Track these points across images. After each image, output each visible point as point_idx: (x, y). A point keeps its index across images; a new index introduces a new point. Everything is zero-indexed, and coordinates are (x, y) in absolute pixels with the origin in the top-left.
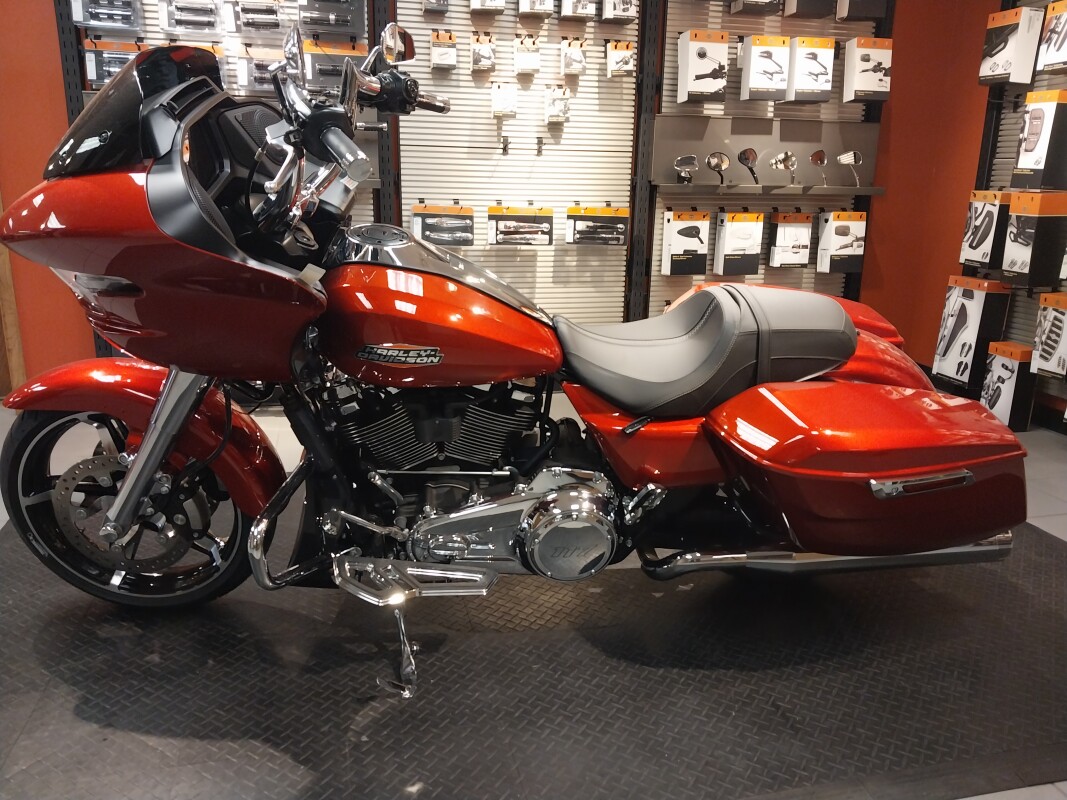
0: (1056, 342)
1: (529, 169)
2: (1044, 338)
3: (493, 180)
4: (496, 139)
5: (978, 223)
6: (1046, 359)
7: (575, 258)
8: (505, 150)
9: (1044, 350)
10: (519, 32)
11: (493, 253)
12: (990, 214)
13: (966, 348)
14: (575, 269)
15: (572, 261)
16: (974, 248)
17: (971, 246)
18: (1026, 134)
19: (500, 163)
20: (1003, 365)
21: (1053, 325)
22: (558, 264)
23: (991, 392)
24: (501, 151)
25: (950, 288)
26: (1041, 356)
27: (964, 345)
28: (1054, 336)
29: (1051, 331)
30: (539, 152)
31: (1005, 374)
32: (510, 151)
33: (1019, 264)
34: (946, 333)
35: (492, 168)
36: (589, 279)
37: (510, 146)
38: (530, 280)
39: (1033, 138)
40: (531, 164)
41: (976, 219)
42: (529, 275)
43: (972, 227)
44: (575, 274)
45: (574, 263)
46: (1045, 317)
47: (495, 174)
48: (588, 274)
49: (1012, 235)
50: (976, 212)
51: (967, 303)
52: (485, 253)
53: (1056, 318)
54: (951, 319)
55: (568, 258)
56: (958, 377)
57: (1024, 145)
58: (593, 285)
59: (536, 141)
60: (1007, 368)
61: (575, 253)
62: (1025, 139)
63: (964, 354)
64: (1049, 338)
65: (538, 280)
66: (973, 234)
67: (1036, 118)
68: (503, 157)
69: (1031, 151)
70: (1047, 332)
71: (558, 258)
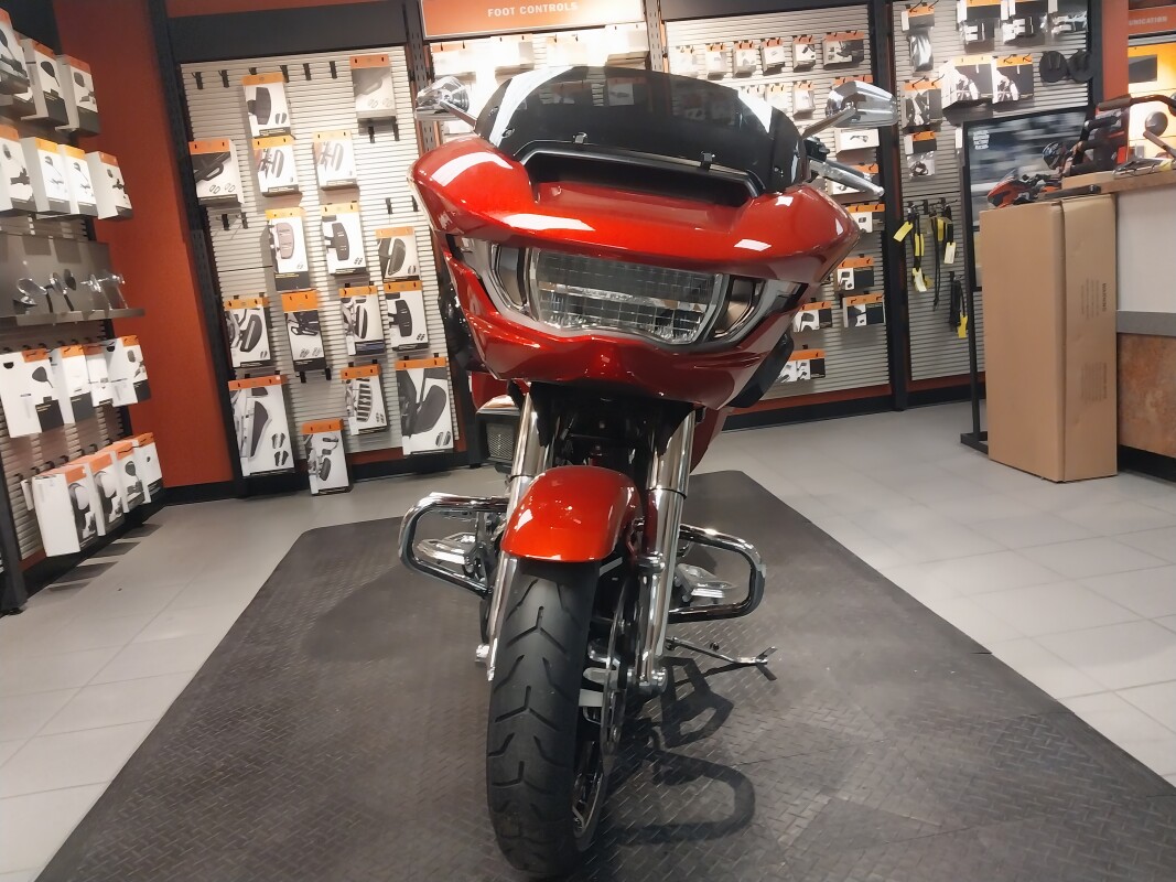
0: (369, 404)
2: (356, 404)
5: (244, 327)
6: (364, 420)
9: (359, 414)
12: (255, 318)
13: (278, 439)
16: (249, 350)
17: (242, 349)
18: (277, 244)
20: (324, 440)
21: (361, 392)
23: (318, 466)
25: (234, 392)
26: (358, 419)
27: (274, 437)
28: (365, 400)
29: (361, 397)
31: (329, 446)
33: (311, 351)
34: (245, 435)
39: (287, 248)
41: (240, 324)
43: (237, 332)
46: (351, 388)
49: (295, 330)
50: (237, 319)
51: (261, 400)
53: (361, 386)
54: (246, 420)
56: (281, 467)
57: (278, 255)
60: (329, 440)
62: (278, 249)
63: (278, 445)
64: (360, 403)
66: (241, 338)
67: (284, 231)
69: (289, 258)
70: (357, 398)
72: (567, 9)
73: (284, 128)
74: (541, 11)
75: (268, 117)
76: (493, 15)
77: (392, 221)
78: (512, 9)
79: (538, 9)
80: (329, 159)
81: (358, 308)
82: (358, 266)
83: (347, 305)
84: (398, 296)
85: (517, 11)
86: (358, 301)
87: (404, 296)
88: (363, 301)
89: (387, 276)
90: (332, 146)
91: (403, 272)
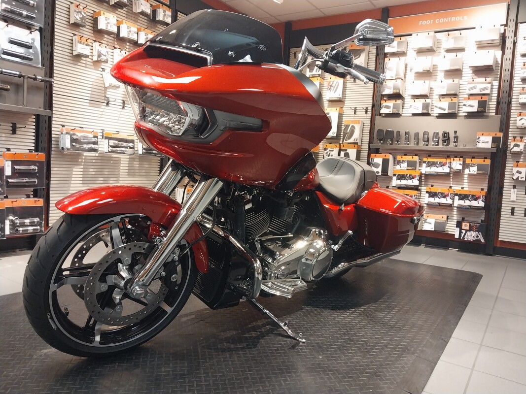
1: (118, 116)
3: (101, 119)
4: (103, 98)
7: (138, 163)
8: (108, 104)
10: (116, 46)
11: (100, 158)
14: (138, 168)
15: (136, 164)
19: (105, 110)
22: (130, 165)
24: (105, 104)
30: (123, 107)
32: (110, 105)
35: (101, 113)
36: (144, 174)
37: (110, 102)
38: (117, 173)
40: (119, 113)
42: (117, 171)
44: (138, 171)
45: (138, 166)
47: (102, 116)
48: (144, 171)
52: (96, 158)
55: (135, 163)
58: (145, 177)
59: (122, 102)
61: (138, 160)
65: (121, 174)
68: (106, 108)
71: (131, 162)
72: (461, 19)
73: (318, 74)
74: (447, 21)
75: (313, 69)
76: (422, 24)
77: (355, 118)
78: (432, 20)
79: (446, 20)
80: (332, 88)
81: (330, 153)
82: (333, 135)
83: (326, 151)
84: (346, 150)
85: (434, 22)
86: (330, 151)
87: (349, 151)
88: (332, 151)
89: (344, 141)
90: (335, 83)
91: (351, 140)
